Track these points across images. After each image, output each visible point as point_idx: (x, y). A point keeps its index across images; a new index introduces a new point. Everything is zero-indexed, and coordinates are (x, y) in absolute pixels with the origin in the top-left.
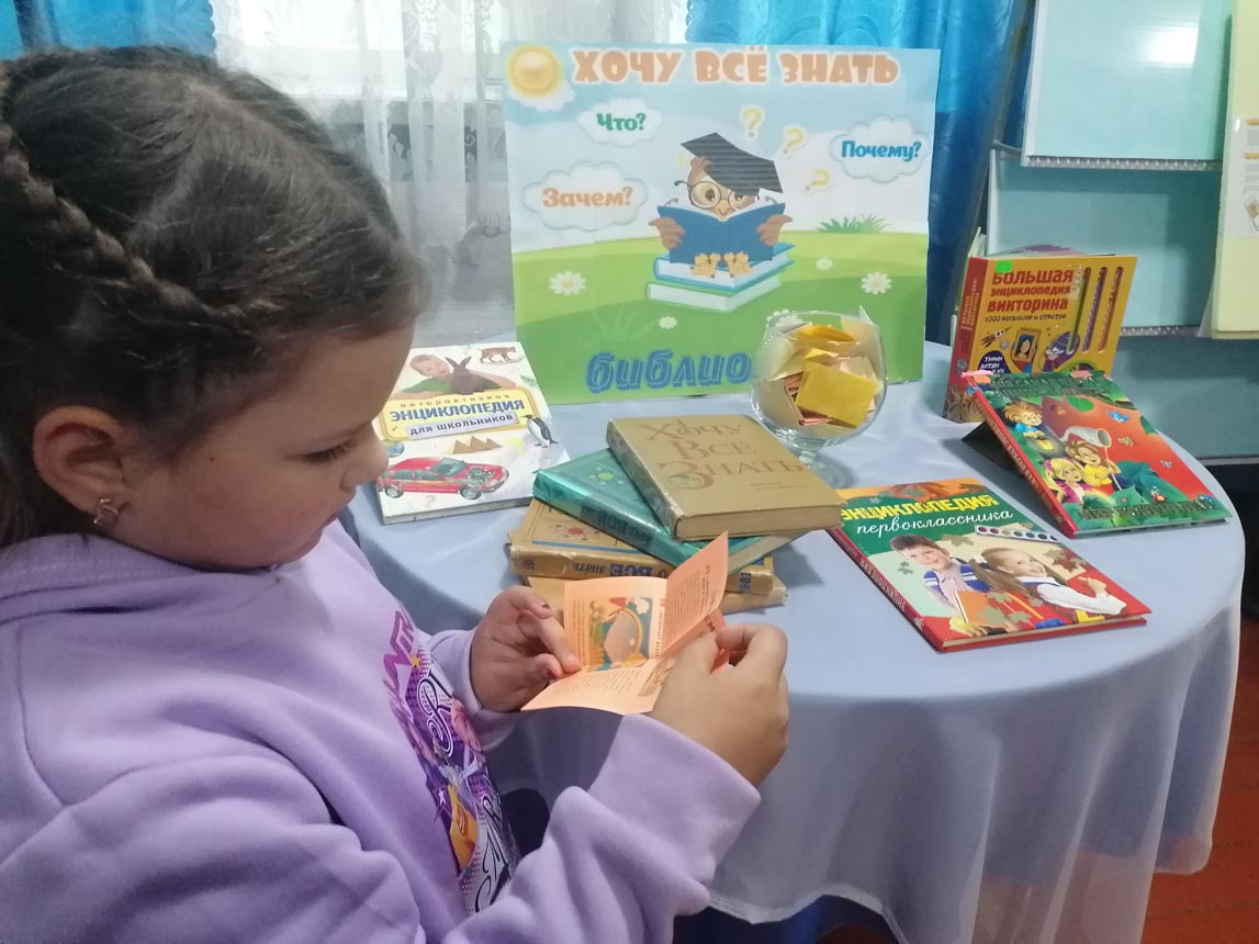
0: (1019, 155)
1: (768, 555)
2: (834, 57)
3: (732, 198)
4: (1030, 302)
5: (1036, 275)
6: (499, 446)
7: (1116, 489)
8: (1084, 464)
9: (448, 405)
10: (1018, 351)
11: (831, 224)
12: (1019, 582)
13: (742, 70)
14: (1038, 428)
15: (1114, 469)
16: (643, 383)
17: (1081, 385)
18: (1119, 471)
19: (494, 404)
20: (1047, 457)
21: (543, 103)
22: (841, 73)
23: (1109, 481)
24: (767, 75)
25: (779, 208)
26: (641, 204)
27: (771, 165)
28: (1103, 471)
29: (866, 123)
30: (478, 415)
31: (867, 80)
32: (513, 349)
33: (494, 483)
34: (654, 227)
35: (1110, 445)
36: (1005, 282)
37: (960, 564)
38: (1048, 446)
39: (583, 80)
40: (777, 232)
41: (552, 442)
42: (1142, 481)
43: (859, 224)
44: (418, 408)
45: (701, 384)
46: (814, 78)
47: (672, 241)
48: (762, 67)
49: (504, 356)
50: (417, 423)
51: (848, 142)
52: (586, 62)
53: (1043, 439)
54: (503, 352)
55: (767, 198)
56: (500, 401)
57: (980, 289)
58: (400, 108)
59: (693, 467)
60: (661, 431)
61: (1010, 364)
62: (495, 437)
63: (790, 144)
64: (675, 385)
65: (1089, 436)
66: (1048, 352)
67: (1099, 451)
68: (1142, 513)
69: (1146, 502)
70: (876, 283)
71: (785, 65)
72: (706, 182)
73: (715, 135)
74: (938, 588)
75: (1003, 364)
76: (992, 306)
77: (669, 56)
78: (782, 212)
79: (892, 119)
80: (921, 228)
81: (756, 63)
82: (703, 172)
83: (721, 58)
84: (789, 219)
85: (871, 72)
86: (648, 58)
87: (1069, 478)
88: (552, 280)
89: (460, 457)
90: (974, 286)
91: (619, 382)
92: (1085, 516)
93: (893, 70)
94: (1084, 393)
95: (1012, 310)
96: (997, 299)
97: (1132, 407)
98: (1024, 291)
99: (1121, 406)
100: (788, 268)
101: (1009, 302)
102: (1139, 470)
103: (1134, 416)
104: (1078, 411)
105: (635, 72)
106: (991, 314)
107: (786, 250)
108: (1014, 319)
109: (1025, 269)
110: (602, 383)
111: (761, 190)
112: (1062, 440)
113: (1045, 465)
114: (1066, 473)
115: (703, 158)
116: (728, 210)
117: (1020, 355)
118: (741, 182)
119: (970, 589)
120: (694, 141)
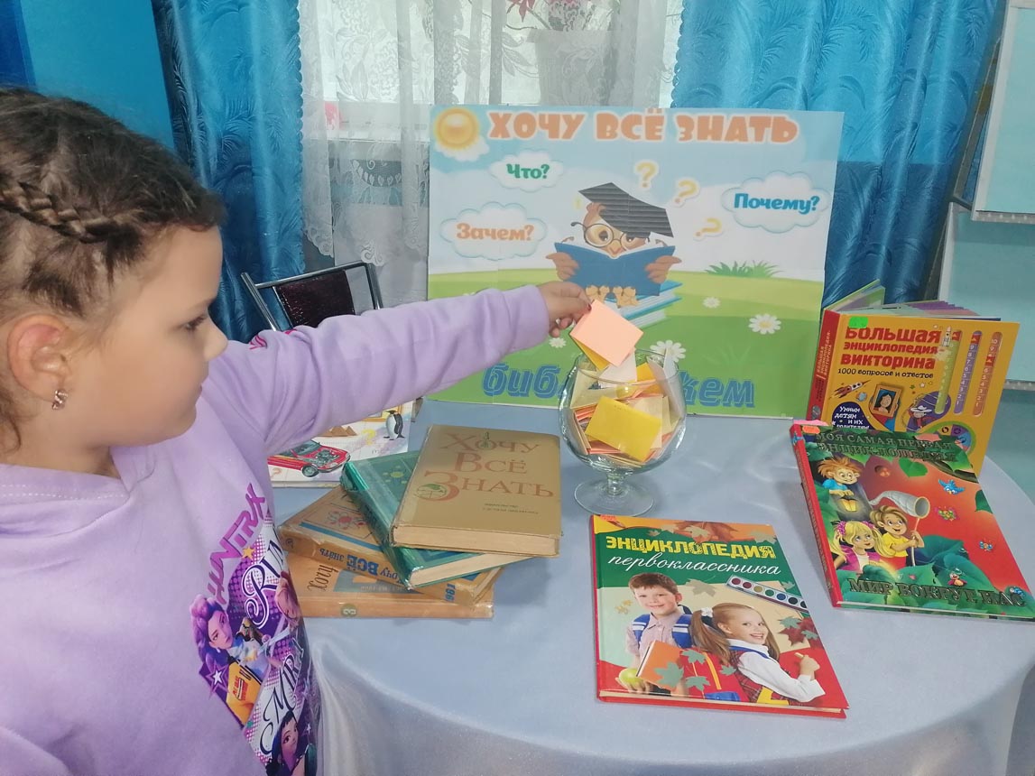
2: (731, 119)
3: (624, 239)
4: (890, 358)
5: (896, 333)
6: (354, 435)
7: (909, 564)
11: (721, 267)
12: (727, 645)
14: (849, 486)
15: (917, 541)
16: (532, 392)
17: (922, 449)
18: (922, 545)
20: (844, 518)
22: (737, 132)
24: (663, 134)
26: (541, 240)
27: (662, 212)
28: (902, 542)
29: (762, 179)
31: (764, 139)
34: (551, 260)
35: (924, 517)
36: (861, 337)
37: (682, 612)
38: (851, 507)
39: (497, 136)
40: (666, 271)
42: (945, 560)
43: (750, 270)
46: (709, 137)
47: (566, 272)
51: (742, 195)
52: (500, 122)
53: (846, 498)
55: (658, 241)
57: (832, 342)
59: (454, 480)
60: (461, 441)
63: (682, 195)
65: (906, 503)
66: (912, 409)
67: (909, 521)
69: (938, 584)
70: (764, 324)
71: (681, 125)
72: (600, 224)
73: (611, 184)
74: (639, 635)
75: (860, 415)
76: (845, 359)
77: (574, 117)
78: (671, 254)
79: (789, 175)
80: (818, 276)
81: (653, 123)
82: (597, 215)
83: (620, 119)
84: (678, 261)
85: (768, 132)
86: (554, 120)
87: (859, 545)
89: (319, 440)
90: (828, 338)
91: (510, 388)
92: (857, 587)
93: (792, 130)
94: (922, 458)
95: (869, 364)
96: (851, 352)
97: (973, 479)
98: (882, 347)
99: (961, 476)
100: (674, 303)
101: (866, 356)
102: (947, 548)
103: (972, 489)
104: (906, 476)
105: (543, 131)
106: (844, 366)
107: (671, 288)
108: (872, 373)
109: (885, 327)
110: (496, 388)
111: (652, 233)
112: (871, 503)
113: (837, 526)
114: (858, 538)
115: (598, 204)
116: (619, 249)
117: (880, 409)
118: (633, 226)
119: (672, 641)
120: (591, 189)
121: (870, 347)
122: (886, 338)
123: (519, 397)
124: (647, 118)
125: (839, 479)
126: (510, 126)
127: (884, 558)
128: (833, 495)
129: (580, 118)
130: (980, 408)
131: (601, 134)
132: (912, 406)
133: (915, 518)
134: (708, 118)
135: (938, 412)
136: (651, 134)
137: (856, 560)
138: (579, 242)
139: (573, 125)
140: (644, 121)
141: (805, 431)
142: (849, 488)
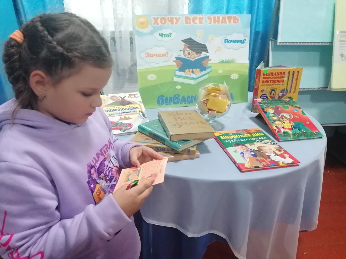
0: (277, 42)
1: (195, 145)
2: (222, 17)
3: (195, 54)
4: (274, 81)
5: (275, 73)
6: (131, 119)
7: (293, 129)
8: (284, 123)
9: (119, 108)
10: (271, 94)
11: (222, 61)
12: (265, 155)
13: (197, 21)
14: (273, 113)
16: (172, 103)
17: (286, 102)
18: (294, 125)
19: (131, 108)
20: (275, 121)
21: (145, 31)
22: (224, 21)
23: (291, 127)
24: (204, 22)
25: (208, 57)
26: (171, 56)
27: (205, 46)
28: (289, 125)
29: (231, 34)
30: (127, 111)
31: (231, 23)
32: (137, 94)
33: (129, 128)
34: (174, 62)
35: (292, 118)
36: (266, 75)
38: (275, 118)
39: (155, 24)
40: (207, 63)
41: (145, 117)
42: (300, 127)
43: (230, 61)
44: (111, 109)
45: (188, 103)
46: (216, 23)
47: (179, 66)
48: (202, 20)
49: (135, 96)
50: (110, 113)
51: (226, 39)
52: (156, 20)
53: (273, 116)
54: (134, 95)
55: (205, 54)
56: (132, 107)
57: (259, 78)
58: (113, 33)
59: (178, 123)
60: (171, 114)
61: (269, 97)
62: (130, 116)
63: (210, 40)
64: (181, 104)
65: (287, 116)
66: (279, 94)
67: (289, 120)
68: (299, 135)
69: (300, 133)
70: (235, 76)
71: (209, 19)
72: (188, 50)
73: (190, 38)
74: (243, 156)
75: (267, 97)
76: (263, 82)
77: (178, 18)
79: (238, 33)
80: (247, 62)
81: (201, 19)
82: (187, 48)
83: (191, 18)
84: (210, 60)
85: (232, 21)
86: (172, 18)
87: (280, 126)
88: (148, 76)
89: (121, 121)
90: (258, 76)
91: (166, 103)
92: (283, 136)
93: (238, 20)
94: (287, 105)
95: (269, 83)
96: (264, 80)
97: (300, 108)
98: (272, 78)
99: (297, 108)
100: (210, 72)
101: (268, 81)
102: (299, 124)
103: (300, 110)
104: (285, 109)
105: (169, 22)
106: (263, 84)
107: (210, 68)
108: (269, 85)
109: (272, 72)
110: (161, 103)
111: (203, 52)
112: (279, 117)
113: (274, 123)
115: (187, 44)
116: (194, 58)
117: (271, 95)
118: (198, 50)
119: (252, 156)
120: (184, 40)
121: (269, 78)
122: (273, 75)
123: (169, 105)
124: (199, 17)
125: (270, 112)
127: (286, 129)
128: (270, 116)
129: (179, 18)
130: (295, 92)
131: (186, 23)
132: (279, 93)
134: (216, 17)
135: (285, 94)
136: (200, 22)
137: (281, 130)
138: (182, 56)
139: (178, 20)
141: (258, 101)
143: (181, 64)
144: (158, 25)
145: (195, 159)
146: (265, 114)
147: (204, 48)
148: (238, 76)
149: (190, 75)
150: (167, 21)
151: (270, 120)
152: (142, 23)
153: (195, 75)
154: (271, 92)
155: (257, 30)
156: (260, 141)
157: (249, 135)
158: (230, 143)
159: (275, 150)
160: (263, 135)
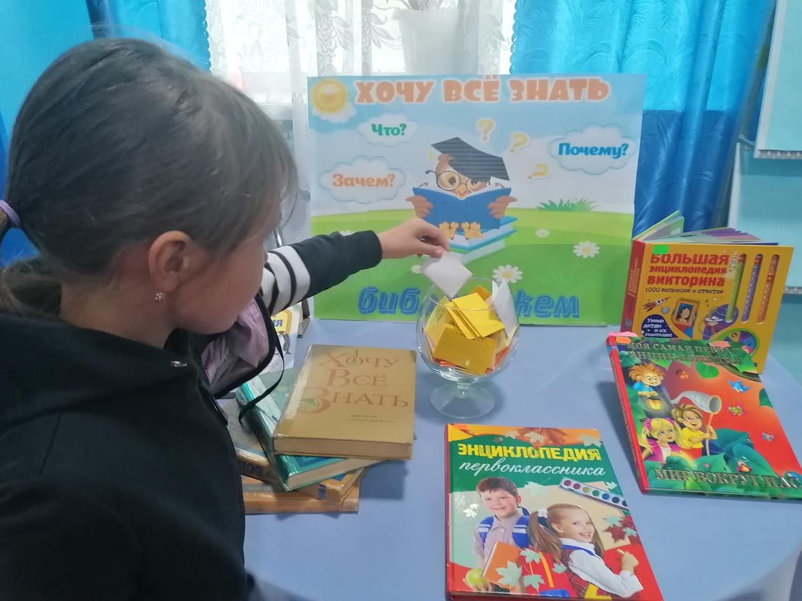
1: (351, 472)
2: (554, 82)
3: (469, 183)
4: (688, 278)
5: (692, 258)
7: (704, 454)
8: (683, 427)
11: (549, 204)
12: (559, 544)
13: (479, 93)
14: (654, 388)
15: (712, 434)
17: (714, 354)
18: (715, 437)
20: (650, 416)
21: (335, 118)
22: (560, 93)
23: (701, 446)
24: (498, 95)
25: (506, 192)
26: (401, 186)
27: (500, 160)
28: (699, 435)
29: (581, 131)
31: (582, 98)
34: (410, 203)
35: (717, 413)
36: (663, 261)
37: (521, 513)
38: (656, 406)
39: (363, 101)
40: (504, 209)
42: (734, 450)
43: (573, 205)
46: (537, 97)
47: (423, 212)
48: (494, 91)
52: (364, 90)
53: (652, 398)
55: (497, 184)
57: (640, 266)
59: (326, 393)
60: (334, 359)
61: (672, 327)
63: (516, 145)
65: (701, 401)
66: (707, 320)
67: (704, 417)
69: (729, 471)
70: (587, 249)
71: (513, 88)
72: (450, 171)
73: (457, 139)
74: (484, 536)
75: (664, 325)
76: (651, 280)
77: (425, 84)
78: (508, 194)
79: (603, 127)
80: (629, 209)
81: (490, 87)
82: (447, 164)
83: (463, 85)
84: (514, 200)
85: (585, 91)
86: (409, 86)
87: (663, 439)
90: (636, 263)
91: (381, 307)
92: (661, 476)
93: (605, 89)
94: (715, 362)
95: (671, 283)
96: (656, 274)
97: (757, 379)
98: (681, 270)
99: (747, 377)
100: (512, 234)
101: (667, 277)
102: (736, 439)
103: (756, 387)
104: (701, 377)
105: (400, 96)
106: (650, 286)
107: (509, 222)
108: (673, 291)
109: (683, 253)
110: (369, 307)
111: (492, 178)
112: (673, 402)
113: (645, 423)
114: (662, 433)
115: (447, 155)
116: (465, 192)
117: (680, 320)
118: (476, 172)
119: (512, 542)
120: (439, 143)
121: (671, 269)
122: (684, 262)
123: (388, 314)
124: (485, 83)
125: (647, 382)
126: (373, 93)
127: (683, 449)
128: (641, 396)
129: (430, 84)
130: (762, 317)
131: (448, 97)
132: (707, 317)
133: (709, 414)
134: (535, 82)
135: (729, 321)
136: (489, 97)
137: (660, 452)
138: (433, 186)
139: (424, 90)
140: (482, 85)
141: (618, 341)
142: (655, 390)
143: (429, 209)
144: (371, 104)
145: (342, 516)
146: (628, 389)
147: (496, 167)
148: (598, 248)
149: (452, 239)
150: (396, 93)
151: (637, 410)
152: (329, 98)
153: (467, 239)
154: (680, 311)
155: (711, 106)
156: (574, 482)
157: (553, 453)
158: (475, 475)
159: (601, 526)
160: (599, 458)
